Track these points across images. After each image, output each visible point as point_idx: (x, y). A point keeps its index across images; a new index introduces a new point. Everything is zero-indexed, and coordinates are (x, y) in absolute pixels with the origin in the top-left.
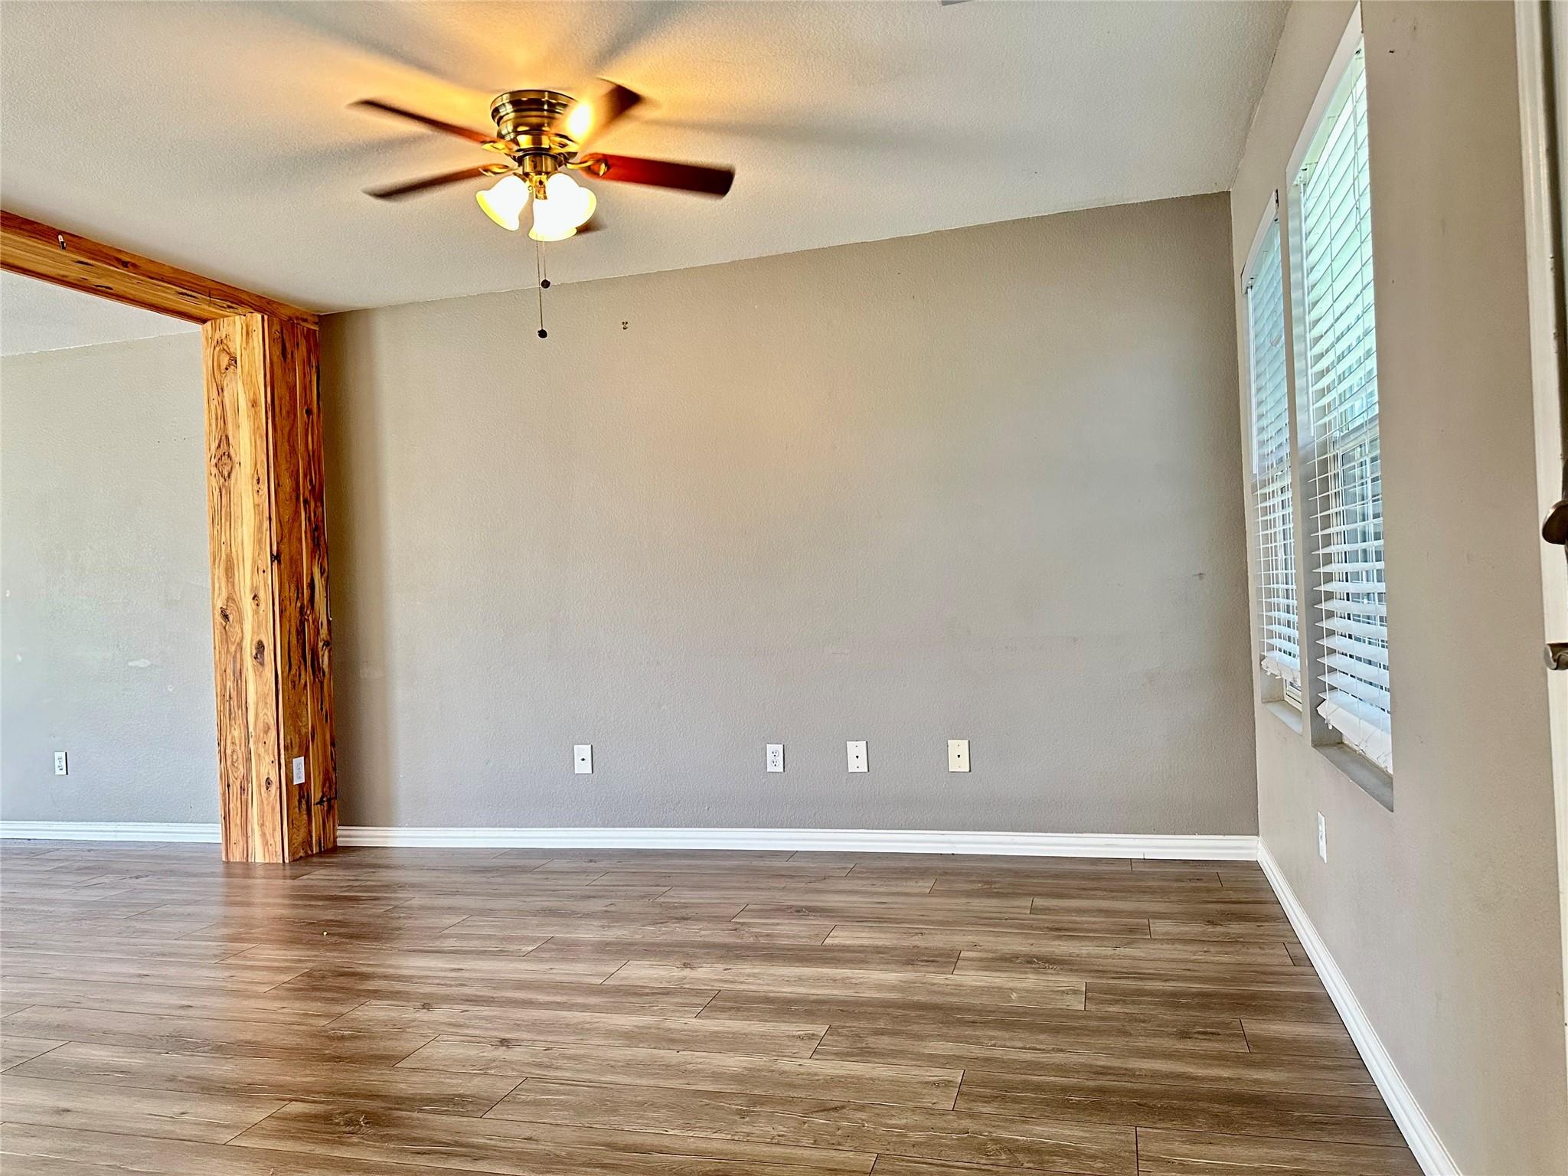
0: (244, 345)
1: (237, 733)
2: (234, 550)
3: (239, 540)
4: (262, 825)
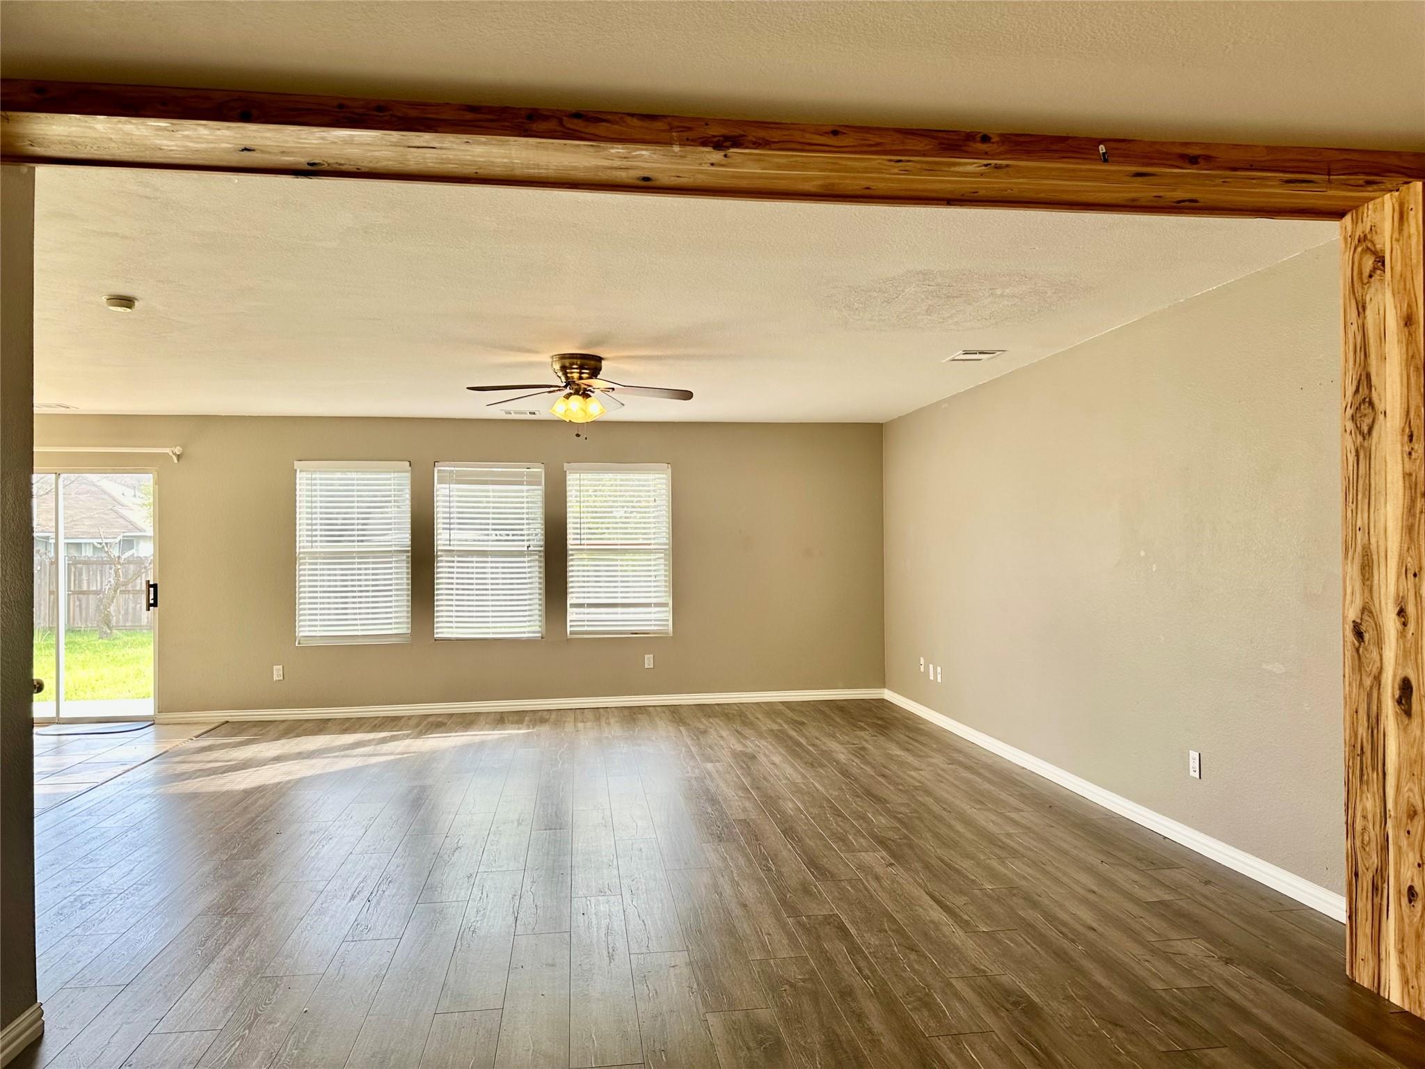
0: (1396, 235)
1: (1369, 803)
2: (1373, 540)
3: (1381, 525)
4: (1401, 952)
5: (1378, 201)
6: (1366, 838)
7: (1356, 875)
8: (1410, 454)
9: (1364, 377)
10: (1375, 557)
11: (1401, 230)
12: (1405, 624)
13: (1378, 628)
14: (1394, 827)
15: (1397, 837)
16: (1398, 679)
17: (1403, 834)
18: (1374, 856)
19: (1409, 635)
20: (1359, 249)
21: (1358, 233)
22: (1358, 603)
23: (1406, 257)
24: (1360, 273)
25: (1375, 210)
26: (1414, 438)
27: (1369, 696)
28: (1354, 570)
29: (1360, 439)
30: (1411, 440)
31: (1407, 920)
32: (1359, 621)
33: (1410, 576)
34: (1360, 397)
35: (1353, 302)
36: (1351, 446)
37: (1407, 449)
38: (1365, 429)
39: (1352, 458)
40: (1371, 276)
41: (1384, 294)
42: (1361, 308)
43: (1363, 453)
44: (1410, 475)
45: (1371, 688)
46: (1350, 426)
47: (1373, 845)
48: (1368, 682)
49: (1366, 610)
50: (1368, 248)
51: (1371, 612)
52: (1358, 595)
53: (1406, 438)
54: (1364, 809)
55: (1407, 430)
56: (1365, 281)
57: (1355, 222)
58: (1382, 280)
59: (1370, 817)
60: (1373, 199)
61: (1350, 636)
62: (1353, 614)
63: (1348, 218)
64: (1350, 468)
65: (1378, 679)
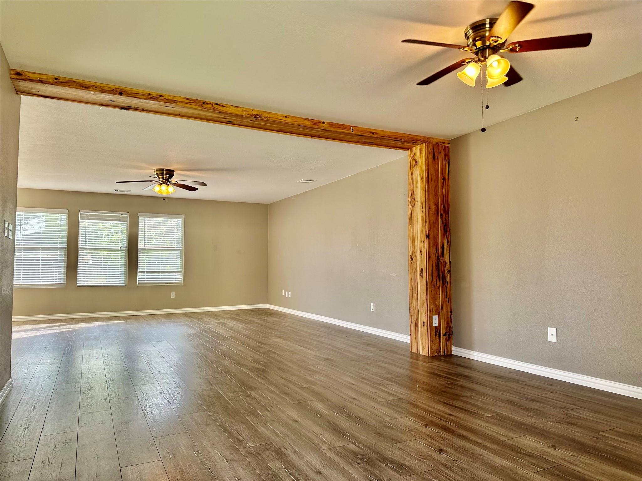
0: (420, 156)
1: (414, 303)
2: (415, 234)
3: (416, 230)
4: (422, 340)
5: (416, 147)
6: (414, 312)
7: (412, 323)
8: (422, 211)
9: (413, 192)
10: (415, 238)
11: (421, 155)
12: (421, 255)
13: (416, 257)
14: (420, 307)
15: (420, 310)
16: (420, 269)
17: (422, 308)
18: (416, 316)
19: (422, 257)
20: (412, 159)
21: (412, 155)
22: (412, 251)
23: (422, 162)
24: (412, 165)
25: (415, 149)
26: (423, 207)
27: (414, 274)
28: (410, 242)
29: (412, 208)
30: (423, 208)
31: (423, 331)
32: (412, 255)
33: (423, 242)
34: (412, 197)
35: (411, 173)
36: (410, 210)
37: (422, 210)
38: (413, 206)
39: (410, 213)
40: (414, 166)
41: (417, 171)
42: (412, 174)
43: (412, 212)
44: (422, 217)
45: (415, 272)
46: (410, 205)
47: (415, 314)
48: (414, 271)
49: (413, 252)
50: (414, 159)
51: (414, 252)
52: (411, 248)
53: (422, 208)
54: (413, 304)
55: (422, 206)
56: (413, 167)
57: (411, 152)
58: (417, 167)
59: (415, 307)
60: (415, 146)
61: (410, 259)
62: (410, 254)
63: (410, 150)
64: (410, 215)
65: (416, 270)
